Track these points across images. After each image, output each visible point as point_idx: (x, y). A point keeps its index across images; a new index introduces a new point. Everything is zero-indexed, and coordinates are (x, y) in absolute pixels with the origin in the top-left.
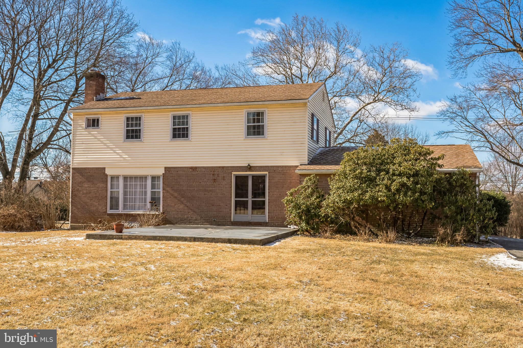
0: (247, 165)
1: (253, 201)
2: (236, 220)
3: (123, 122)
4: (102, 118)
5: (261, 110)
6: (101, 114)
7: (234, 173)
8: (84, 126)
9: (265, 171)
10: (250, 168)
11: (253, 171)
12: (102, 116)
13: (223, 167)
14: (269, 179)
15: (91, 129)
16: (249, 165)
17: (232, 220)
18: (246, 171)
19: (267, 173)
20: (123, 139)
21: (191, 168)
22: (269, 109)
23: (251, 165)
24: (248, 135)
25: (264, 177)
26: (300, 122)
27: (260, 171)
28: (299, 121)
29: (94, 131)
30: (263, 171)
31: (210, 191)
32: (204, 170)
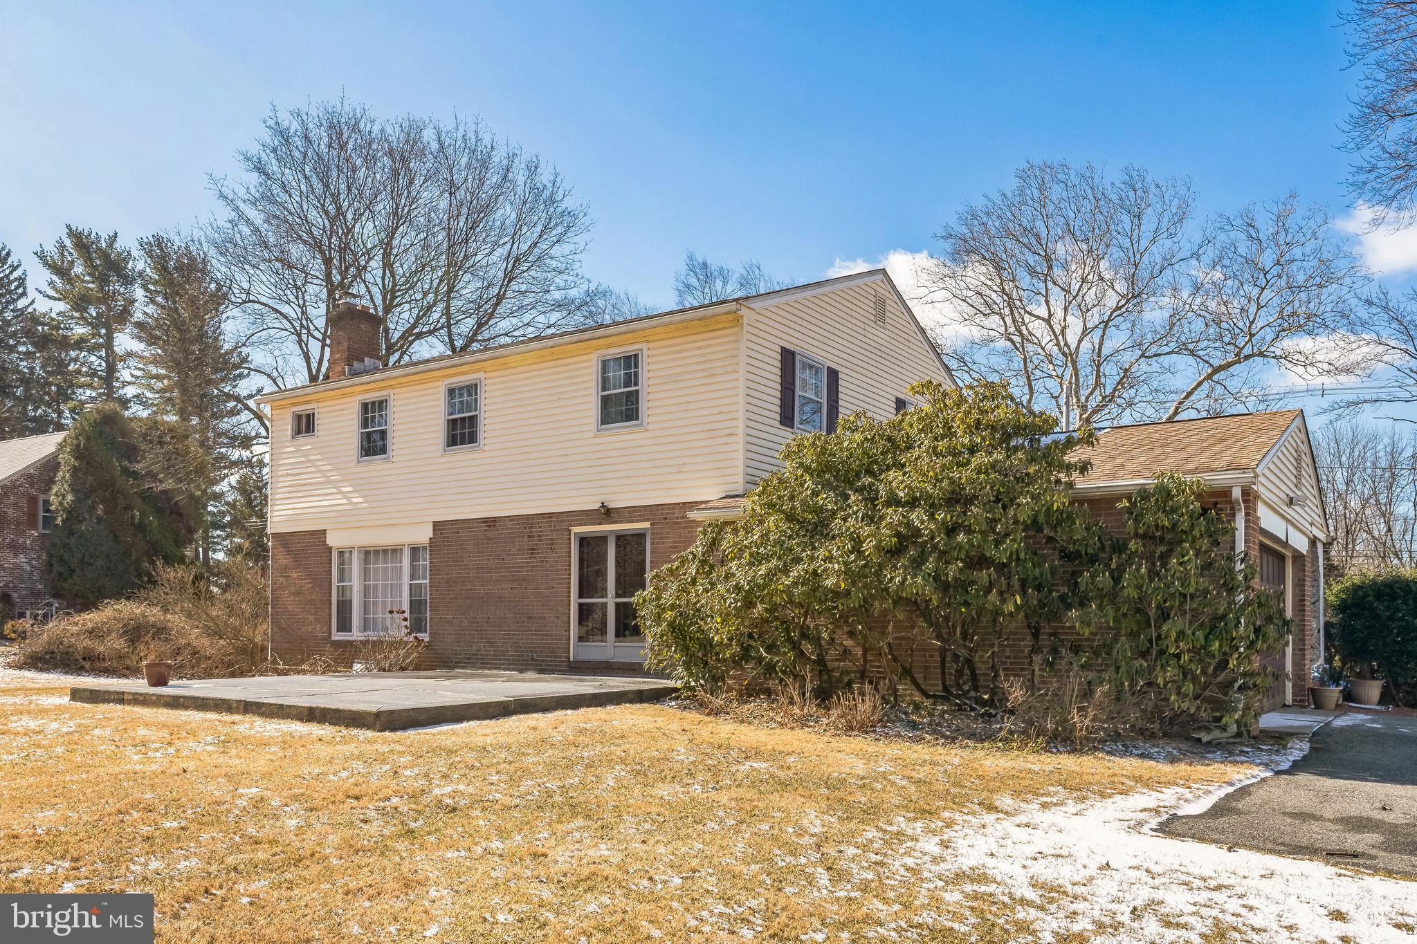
0: (596, 506)
1: (618, 605)
2: (580, 658)
3: (355, 416)
4: (320, 410)
5: (630, 349)
6: (318, 401)
7: (576, 530)
8: (289, 433)
9: (644, 520)
10: (607, 514)
11: (615, 522)
12: (320, 405)
13: (550, 515)
14: (652, 543)
15: (300, 439)
16: (603, 505)
17: (571, 659)
18: (601, 523)
19: (647, 525)
20: (355, 458)
21: (485, 521)
22: (650, 345)
23: (612, 505)
24: (602, 423)
25: (640, 536)
26: (726, 373)
27: (632, 521)
28: (722, 371)
29: (306, 443)
30: (637, 521)
31: (524, 580)
32: (510, 525)
